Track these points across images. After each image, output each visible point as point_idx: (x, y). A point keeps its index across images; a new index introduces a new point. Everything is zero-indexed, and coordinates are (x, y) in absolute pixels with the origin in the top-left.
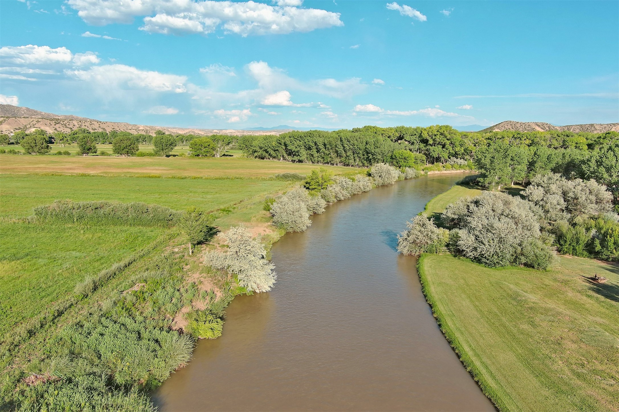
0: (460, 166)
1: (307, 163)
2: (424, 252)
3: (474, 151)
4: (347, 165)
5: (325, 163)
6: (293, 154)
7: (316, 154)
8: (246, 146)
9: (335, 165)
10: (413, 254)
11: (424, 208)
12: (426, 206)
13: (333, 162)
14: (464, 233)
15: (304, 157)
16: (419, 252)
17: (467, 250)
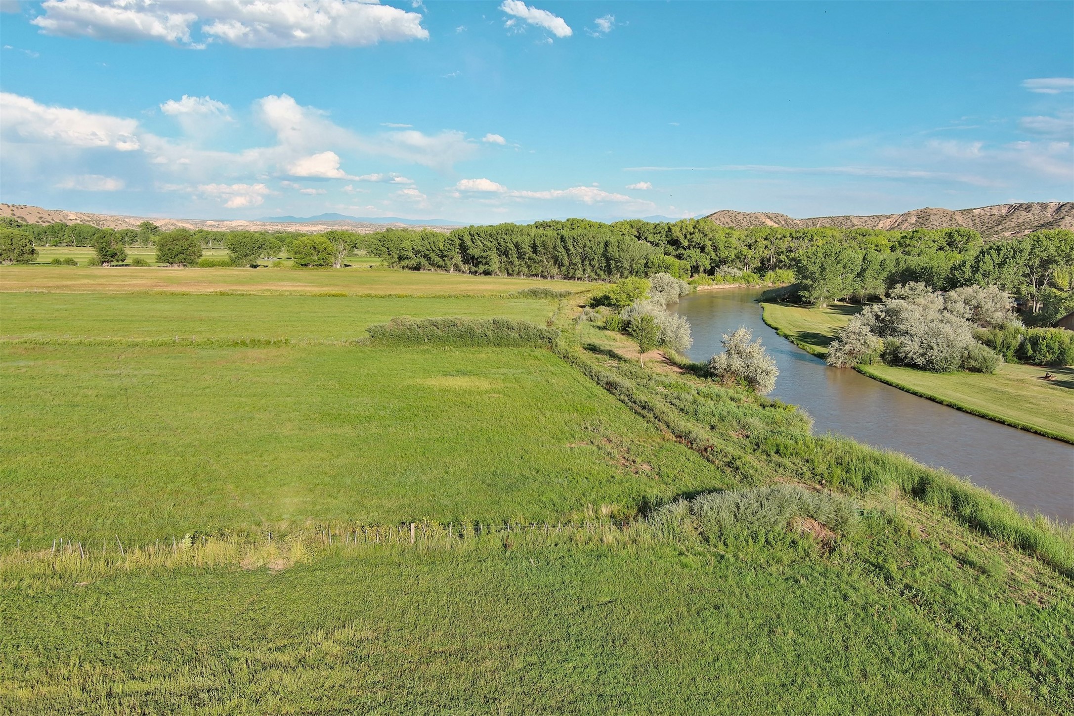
0: (735, 279)
1: (498, 275)
2: (857, 363)
3: (750, 256)
4: (571, 278)
5: (532, 275)
6: (475, 261)
7: (517, 262)
8: (388, 249)
9: (549, 278)
10: (848, 366)
11: (772, 328)
12: (769, 326)
13: (546, 274)
14: (906, 340)
15: (495, 266)
16: (854, 364)
17: (914, 356)
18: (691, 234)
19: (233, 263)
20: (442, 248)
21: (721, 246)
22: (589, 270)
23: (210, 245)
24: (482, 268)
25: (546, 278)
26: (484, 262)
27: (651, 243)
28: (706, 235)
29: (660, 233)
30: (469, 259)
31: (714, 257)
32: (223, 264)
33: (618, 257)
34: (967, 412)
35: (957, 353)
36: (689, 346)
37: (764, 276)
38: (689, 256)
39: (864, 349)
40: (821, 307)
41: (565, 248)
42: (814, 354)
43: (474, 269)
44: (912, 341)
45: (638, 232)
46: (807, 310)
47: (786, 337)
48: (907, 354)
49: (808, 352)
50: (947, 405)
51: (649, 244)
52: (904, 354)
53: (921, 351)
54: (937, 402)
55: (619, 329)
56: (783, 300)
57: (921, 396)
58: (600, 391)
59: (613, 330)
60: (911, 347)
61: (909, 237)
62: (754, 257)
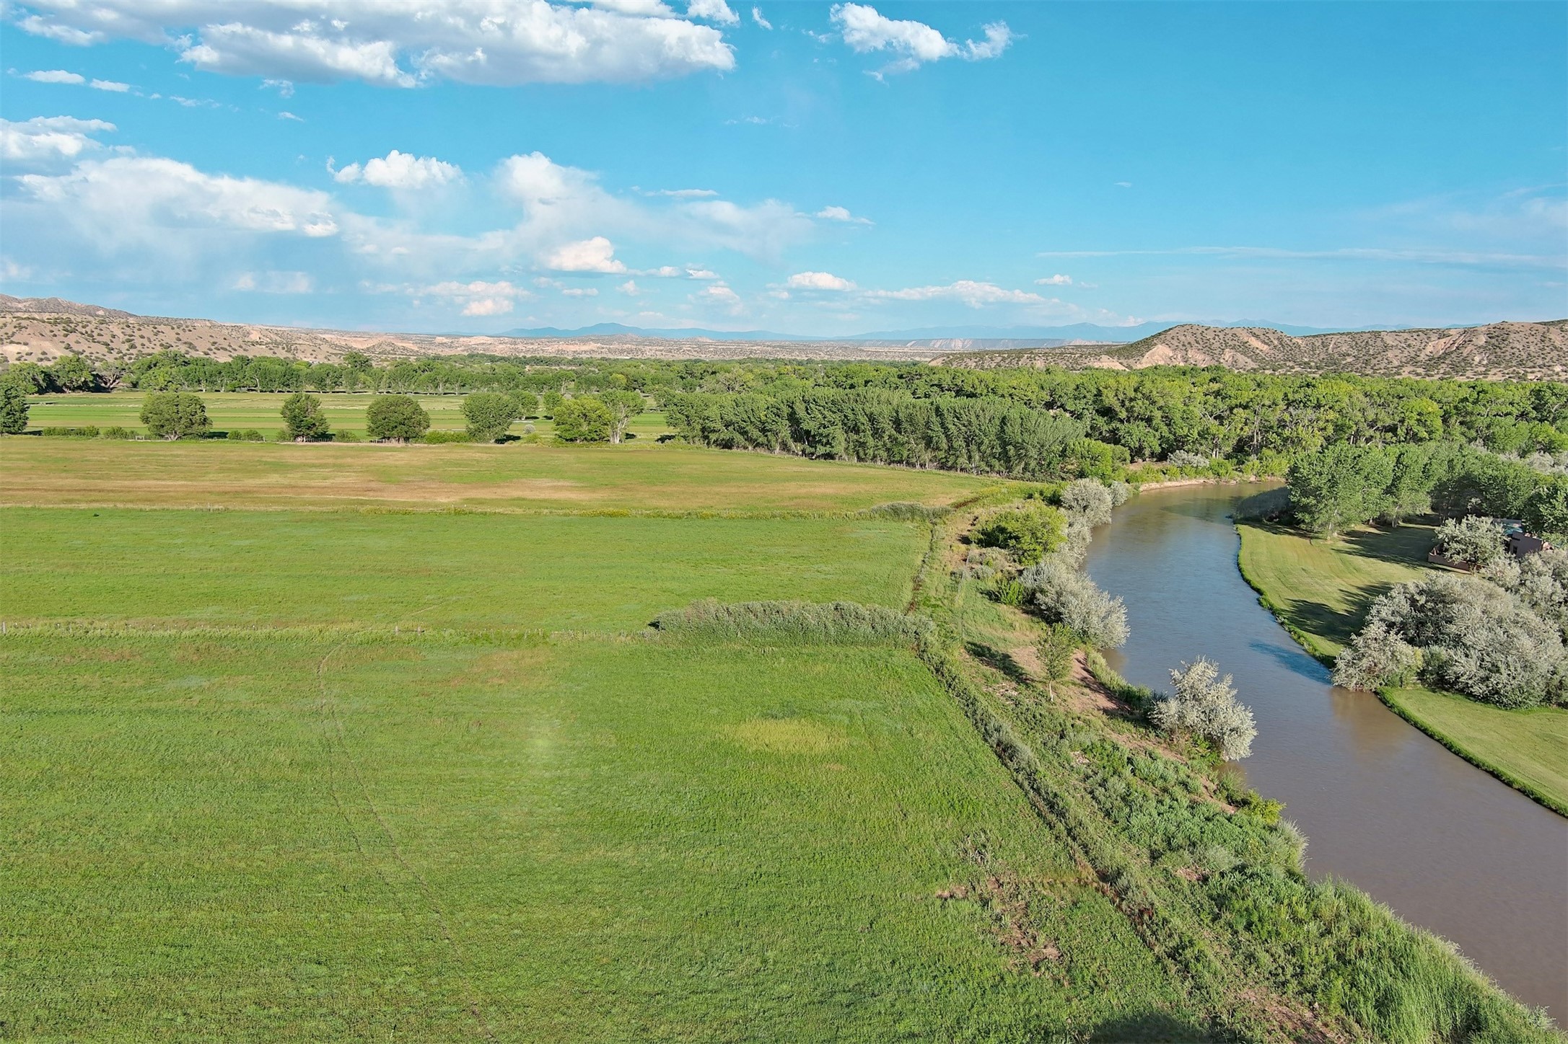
0: (1197, 471)
1: (845, 460)
2: (1381, 684)
3: (1221, 436)
4: (950, 468)
5: (894, 462)
6: (810, 439)
7: (871, 442)
8: (687, 417)
9: (918, 466)
10: (1366, 688)
11: (1253, 588)
12: (1248, 582)
13: (914, 460)
14: (1458, 655)
15: (839, 448)
16: (1376, 685)
17: (1470, 682)
18: (1131, 400)
19: (473, 435)
20: (763, 418)
21: (1177, 417)
22: (977, 457)
23: (440, 390)
24: (821, 450)
25: (914, 466)
26: (824, 440)
27: (1071, 412)
28: (1154, 403)
29: (1085, 397)
30: (801, 435)
31: (1166, 434)
32: (457, 438)
33: (1020, 441)
34: (1551, 809)
35: (1539, 679)
36: (1124, 641)
37: (1243, 463)
38: (1128, 432)
39: (1391, 666)
40: (1329, 537)
41: (942, 425)
42: (1314, 656)
43: (809, 450)
44: (1467, 656)
45: (1051, 396)
46: (1308, 541)
47: (1274, 612)
48: (1459, 678)
49: (1305, 650)
50: (1519, 790)
51: (1068, 415)
52: (1453, 677)
53: (1482, 673)
54: (1503, 782)
55: (1019, 602)
56: (1271, 519)
57: (1477, 766)
58: (987, 758)
59: (1011, 603)
60: (1465, 667)
61: (1471, 400)
62: (1228, 434)
